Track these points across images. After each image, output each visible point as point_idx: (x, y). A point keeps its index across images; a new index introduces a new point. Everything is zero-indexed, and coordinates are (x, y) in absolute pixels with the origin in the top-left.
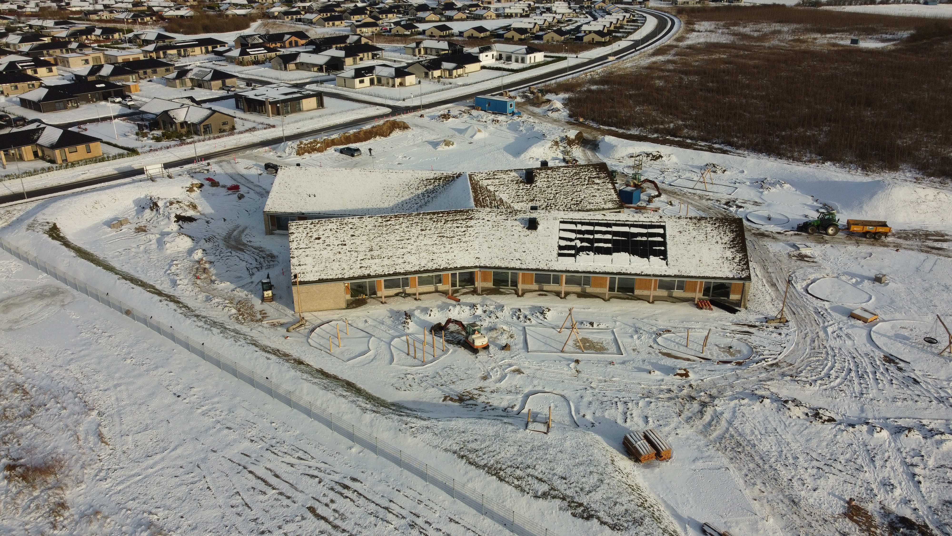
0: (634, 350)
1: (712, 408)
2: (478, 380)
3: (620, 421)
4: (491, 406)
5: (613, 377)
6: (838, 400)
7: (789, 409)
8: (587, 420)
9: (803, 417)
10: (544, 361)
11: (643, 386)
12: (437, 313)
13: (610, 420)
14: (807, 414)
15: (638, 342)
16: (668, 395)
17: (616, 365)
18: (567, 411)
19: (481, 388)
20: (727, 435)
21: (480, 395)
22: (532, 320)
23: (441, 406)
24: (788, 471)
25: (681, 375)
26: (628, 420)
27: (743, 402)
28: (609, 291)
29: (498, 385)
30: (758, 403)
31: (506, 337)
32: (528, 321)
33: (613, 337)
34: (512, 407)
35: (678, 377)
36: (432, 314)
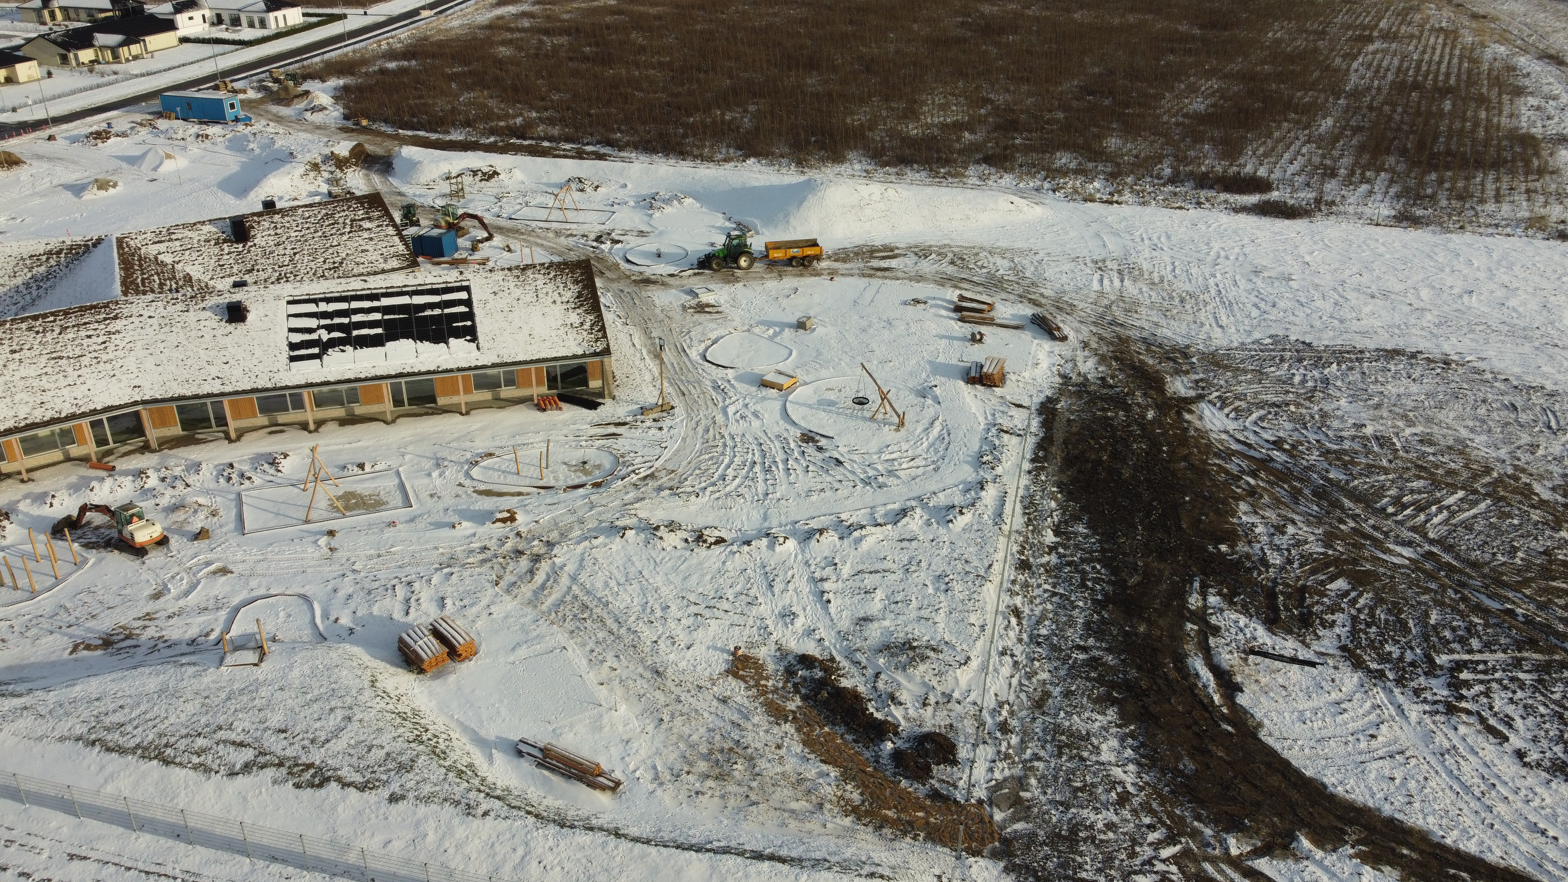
0: (432, 496)
1: (549, 562)
2: (142, 602)
3: (398, 615)
4: (166, 641)
5: (392, 546)
6: (734, 510)
7: (661, 538)
8: (342, 626)
9: (681, 545)
10: (271, 544)
11: (441, 550)
12: (66, 498)
13: (381, 617)
14: (686, 541)
15: (438, 482)
16: (481, 557)
17: (399, 526)
18: (307, 618)
19: (148, 614)
20: (568, 598)
21: (145, 627)
22: (254, 478)
23: (66, 662)
24: (654, 630)
25: (504, 520)
26: (412, 611)
27: (595, 542)
28: (395, 406)
29: (182, 603)
30: (618, 539)
31: (203, 517)
32: (247, 482)
33: (397, 481)
34: (207, 635)
35: (499, 524)
36: (55, 502)
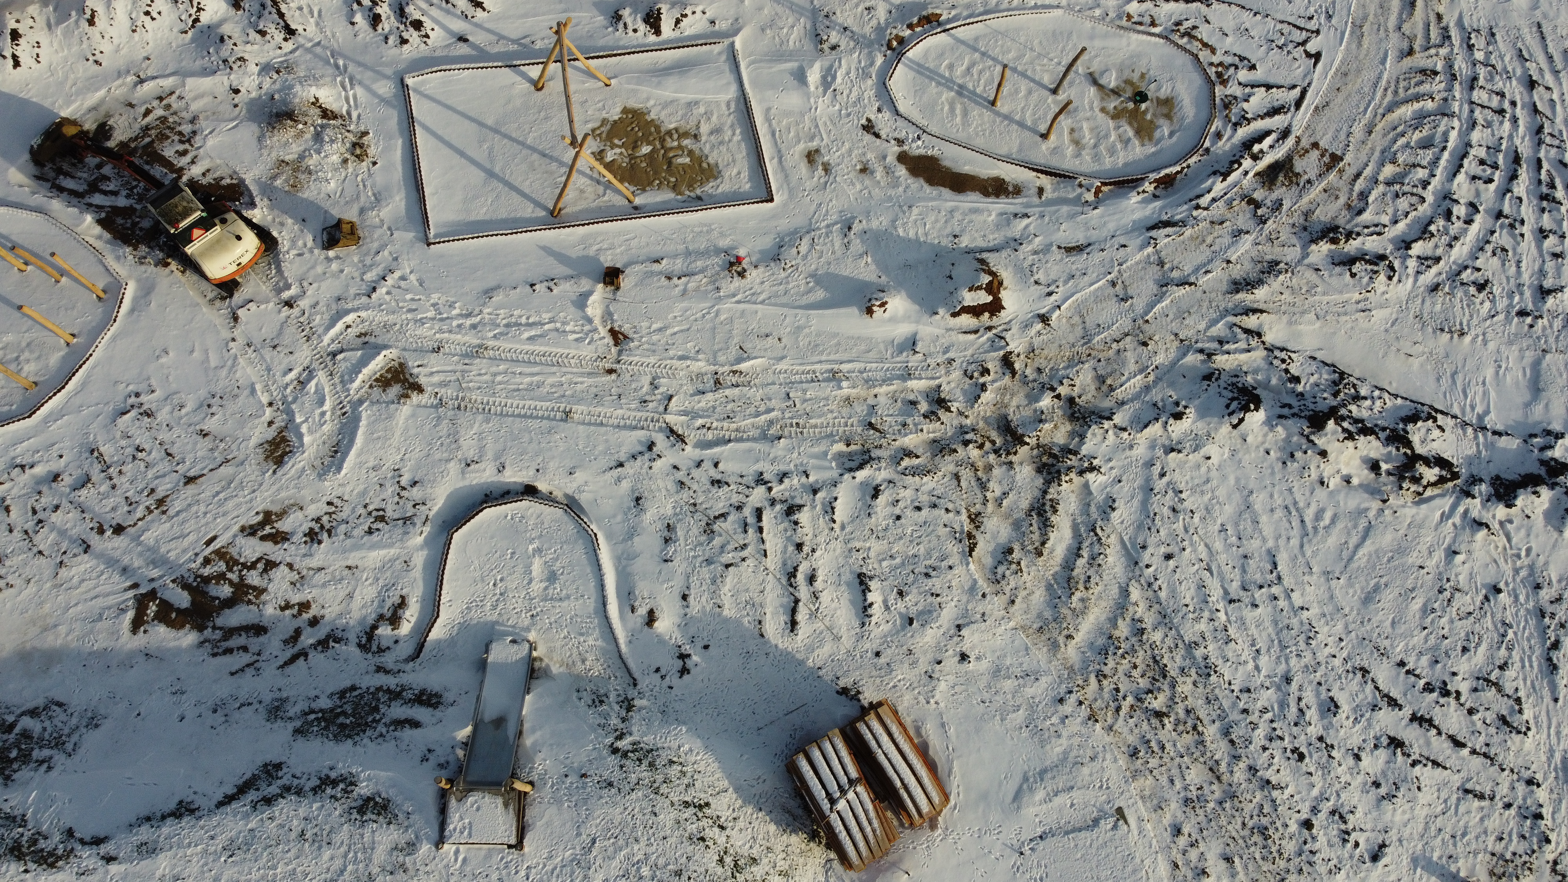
0: (811, 157)
2: (251, 471)
3: (774, 627)
4: (314, 622)
5: (744, 354)
7: (1323, 454)
8: (661, 640)
10: (489, 293)
11: (846, 389)
13: (738, 622)
14: (1375, 467)
15: (823, 107)
16: (931, 430)
17: (753, 275)
18: (591, 603)
19: (268, 518)
20: (1123, 629)
21: (270, 565)
22: (428, 24)
23: (127, 662)
25: (975, 311)
26: (802, 616)
29: (331, 486)
30: (1226, 429)
31: (335, 158)
32: (413, 35)
33: (732, 92)
34: (394, 620)
35: (966, 320)
